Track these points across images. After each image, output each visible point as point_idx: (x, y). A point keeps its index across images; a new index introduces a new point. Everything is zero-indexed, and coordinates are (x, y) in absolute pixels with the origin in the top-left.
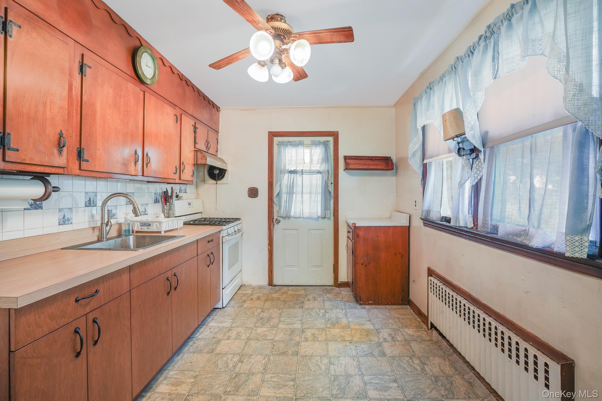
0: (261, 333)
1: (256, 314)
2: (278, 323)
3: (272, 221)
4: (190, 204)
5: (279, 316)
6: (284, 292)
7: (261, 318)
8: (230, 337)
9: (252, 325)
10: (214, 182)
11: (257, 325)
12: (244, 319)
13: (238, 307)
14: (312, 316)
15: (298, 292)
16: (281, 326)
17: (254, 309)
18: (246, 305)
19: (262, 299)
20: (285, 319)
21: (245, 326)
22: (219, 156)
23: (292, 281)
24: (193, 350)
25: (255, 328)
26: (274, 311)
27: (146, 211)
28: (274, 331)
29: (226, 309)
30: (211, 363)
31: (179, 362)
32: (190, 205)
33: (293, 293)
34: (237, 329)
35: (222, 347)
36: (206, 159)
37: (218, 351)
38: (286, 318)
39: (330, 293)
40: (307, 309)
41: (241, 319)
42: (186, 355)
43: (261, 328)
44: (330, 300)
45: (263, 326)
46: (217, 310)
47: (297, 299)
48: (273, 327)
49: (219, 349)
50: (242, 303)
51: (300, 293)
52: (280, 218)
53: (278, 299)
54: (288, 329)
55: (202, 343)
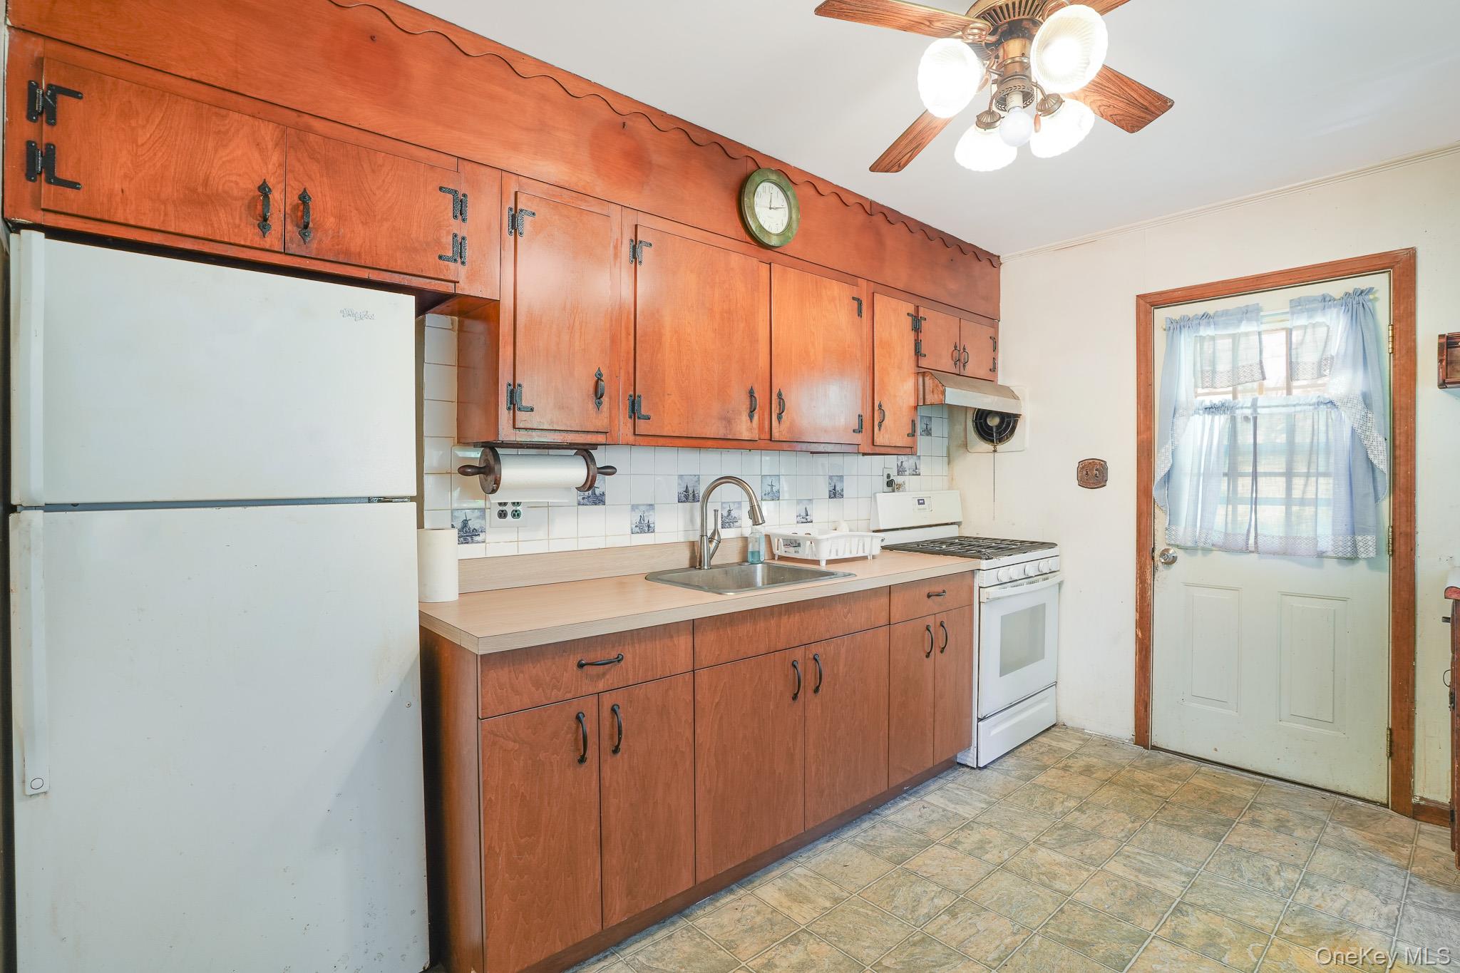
0: (1042, 865)
1: (1058, 809)
2: (1110, 857)
3: (1149, 559)
4: (921, 502)
5: (1123, 837)
6: (1176, 775)
7: (1066, 827)
8: (960, 843)
9: (1029, 836)
10: (989, 447)
11: (1043, 839)
12: (1017, 812)
13: (1019, 778)
14: (1241, 876)
15: (1229, 789)
16: (1116, 867)
17: (1059, 795)
18: (1041, 779)
19: (1099, 774)
20: (1137, 850)
21: (1010, 831)
22: (1001, 380)
23: (1216, 750)
24: (862, 841)
25: (1032, 846)
26: (1116, 818)
27: (807, 515)
28: (1085, 874)
29: (987, 773)
30: (883, 885)
31: (824, 856)
32: (924, 503)
33: (1209, 785)
34: (985, 831)
35: (926, 861)
36: (943, 393)
37: (913, 864)
38: (1143, 852)
39: (1361, 825)
40: (1231, 848)
41: (1010, 811)
42: (844, 845)
43: (1049, 851)
44: (1347, 848)
45: (1060, 847)
46: (961, 769)
47: (1212, 806)
48: (1091, 861)
49: (915, 863)
50: (1034, 768)
51: (1235, 793)
52: (1176, 550)
53: (1148, 789)
54: (1133, 884)
55: (888, 833)
